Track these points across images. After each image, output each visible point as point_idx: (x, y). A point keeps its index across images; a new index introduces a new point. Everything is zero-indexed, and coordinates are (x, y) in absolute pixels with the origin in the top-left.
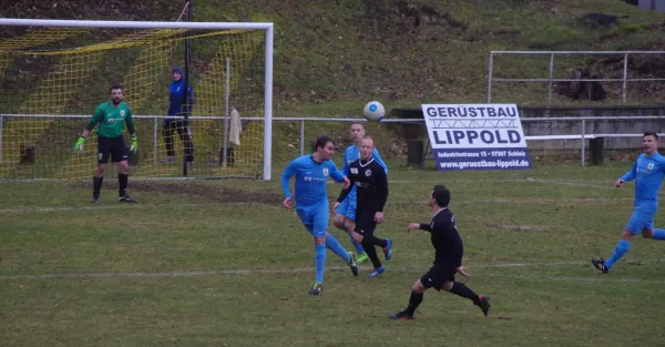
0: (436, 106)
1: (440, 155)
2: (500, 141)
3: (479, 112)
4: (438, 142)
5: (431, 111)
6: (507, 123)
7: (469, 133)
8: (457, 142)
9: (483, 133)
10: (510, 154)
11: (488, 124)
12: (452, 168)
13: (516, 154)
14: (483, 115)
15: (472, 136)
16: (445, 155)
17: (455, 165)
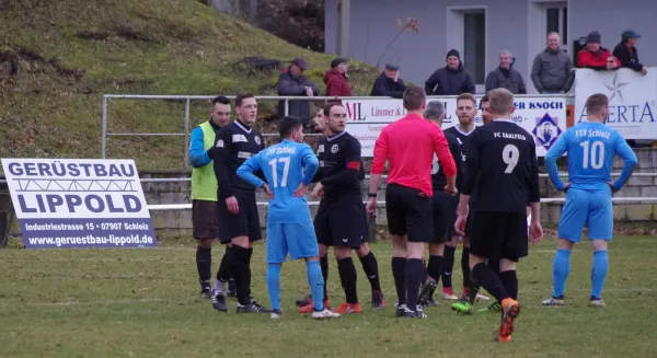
0: (22, 161)
1: (29, 228)
2: (113, 209)
3: (82, 169)
4: (25, 209)
5: (15, 168)
6: (122, 185)
7: (69, 198)
8: (53, 210)
9: (88, 199)
10: (127, 227)
11: (95, 186)
12: (46, 245)
13: (135, 227)
14: (88, 174)
15: (73, 202)
16: (36, 227)
17: (50, 241)
